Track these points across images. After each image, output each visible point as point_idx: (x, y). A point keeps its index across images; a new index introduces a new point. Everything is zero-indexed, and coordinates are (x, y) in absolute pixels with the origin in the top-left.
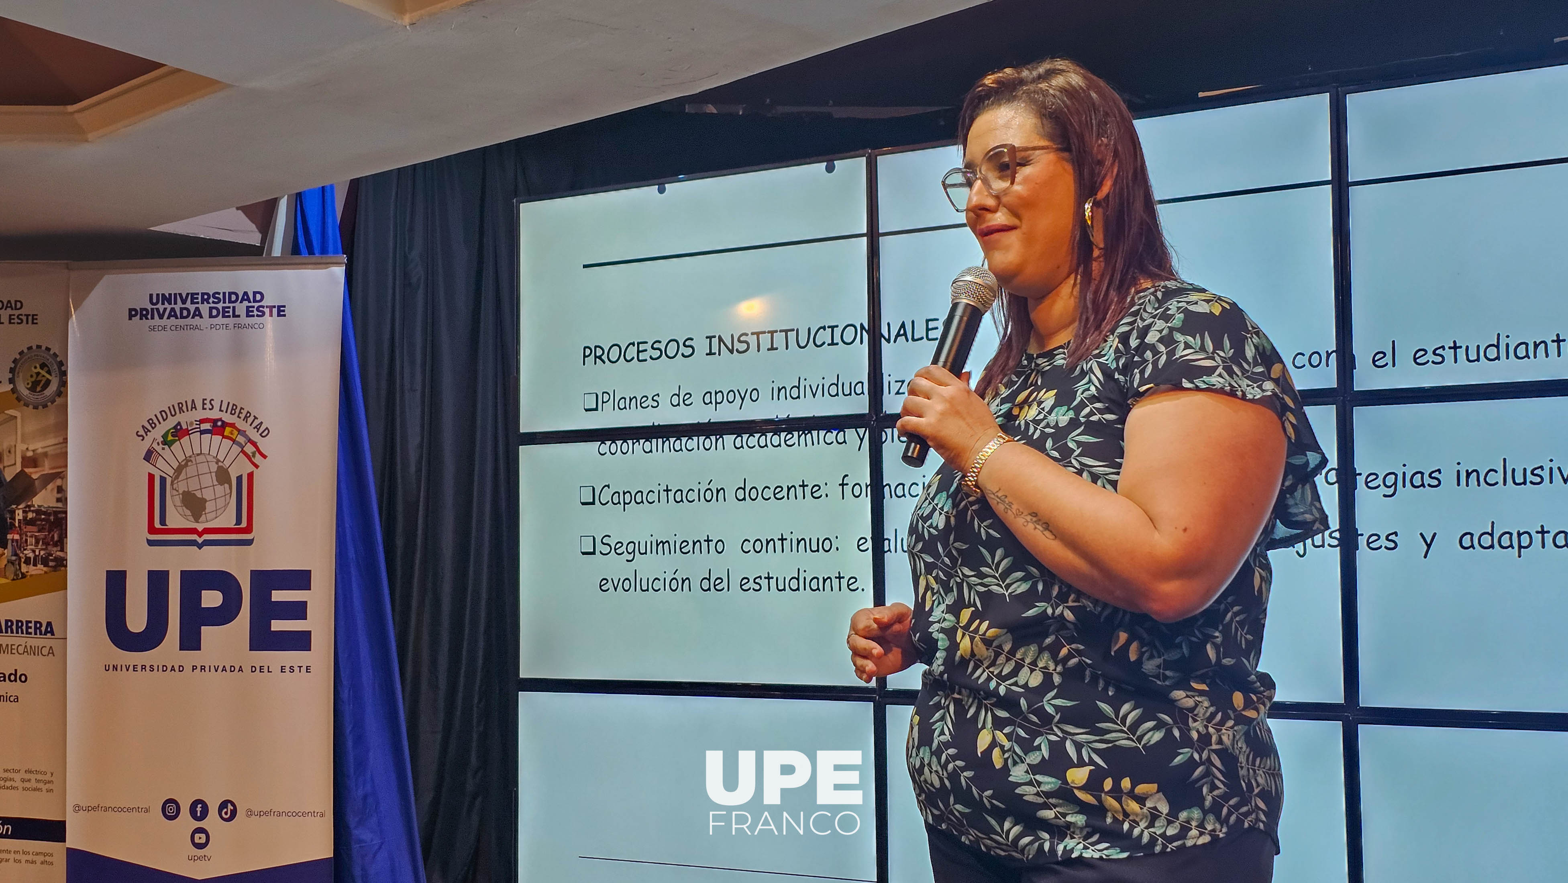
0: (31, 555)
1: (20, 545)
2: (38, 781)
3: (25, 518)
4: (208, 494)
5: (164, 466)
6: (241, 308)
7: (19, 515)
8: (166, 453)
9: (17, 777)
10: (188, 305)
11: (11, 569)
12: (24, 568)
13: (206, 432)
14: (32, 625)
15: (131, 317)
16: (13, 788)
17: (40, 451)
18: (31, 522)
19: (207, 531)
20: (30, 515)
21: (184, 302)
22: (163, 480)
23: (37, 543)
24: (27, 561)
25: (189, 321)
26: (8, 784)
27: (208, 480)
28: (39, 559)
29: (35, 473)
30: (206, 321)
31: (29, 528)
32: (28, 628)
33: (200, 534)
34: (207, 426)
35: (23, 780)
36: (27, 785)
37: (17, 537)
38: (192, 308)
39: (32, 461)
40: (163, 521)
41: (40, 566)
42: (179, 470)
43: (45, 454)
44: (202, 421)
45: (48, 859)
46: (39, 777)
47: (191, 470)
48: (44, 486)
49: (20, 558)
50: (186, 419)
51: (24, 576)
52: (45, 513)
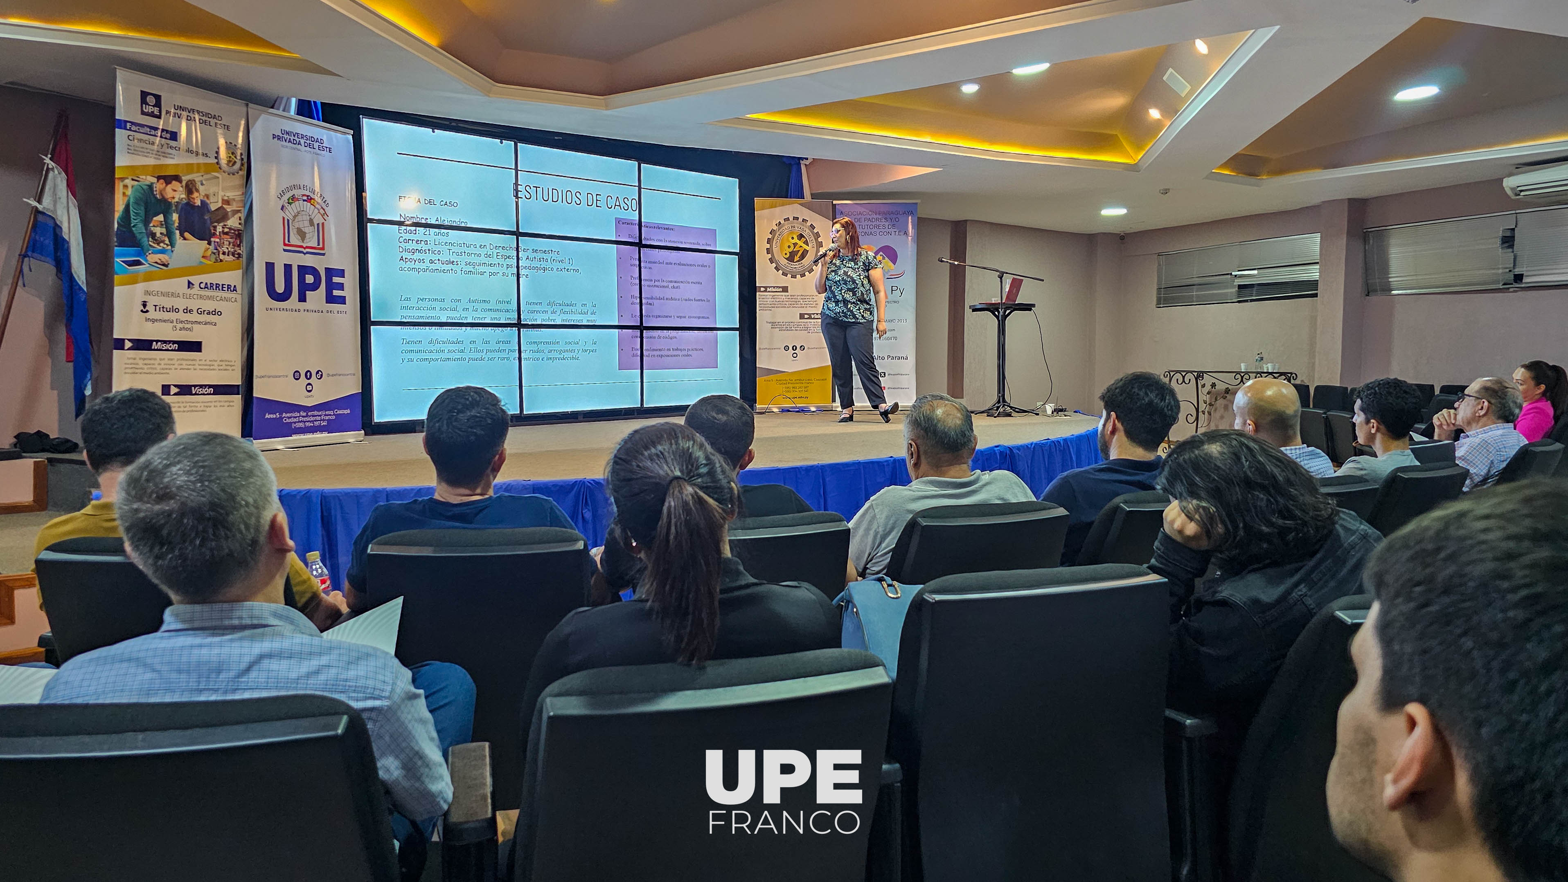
0: (226, 251)
1: (219, 245)
2: (227, 365)
3: (223, 231)
4: (306, 230)
5: (289, 215)
6: (316, 145)
7: (219, 229)
8: (289, 207)
9: (216, 364)
10: (296, 138)
11: (213, 256)
12: (222, 257)
13: (304, 200)
14: (226, 286)
15: (274, 138)
16: (214, 370)
17: (231, 197)
18: (226, 233)
19: (307, 247)
20: (226, 230)
21: (294, 136)
22: (288, 220)
23: (230, 244)
24: (224, 253)
25: (296, 146)
26: (212, 367)
27: (307, 223)
28: (230, 253)
29: (229, 209)
30: (302, 148)
31: (226, 236)
32: (223, 287)
33: (305, 248)
34: (305, 198)
35: (219, 365)
36: (221, 368)
37: (218, 240)
38: (298, 140)
39: (227, 202)
40: (289, 241)
41: (231, 256)
42: (295, 217)
43: (234, 200)
44: (303, 195)
45: (231, 404)
46: (227, 363)
47: (299, 218)
48: (233, 215)
49: (219, 252)
50: (297, 193)
51: (221, 261)
52: (233, 230)
